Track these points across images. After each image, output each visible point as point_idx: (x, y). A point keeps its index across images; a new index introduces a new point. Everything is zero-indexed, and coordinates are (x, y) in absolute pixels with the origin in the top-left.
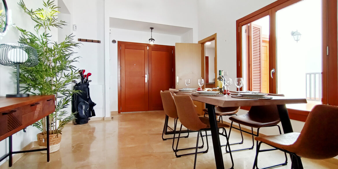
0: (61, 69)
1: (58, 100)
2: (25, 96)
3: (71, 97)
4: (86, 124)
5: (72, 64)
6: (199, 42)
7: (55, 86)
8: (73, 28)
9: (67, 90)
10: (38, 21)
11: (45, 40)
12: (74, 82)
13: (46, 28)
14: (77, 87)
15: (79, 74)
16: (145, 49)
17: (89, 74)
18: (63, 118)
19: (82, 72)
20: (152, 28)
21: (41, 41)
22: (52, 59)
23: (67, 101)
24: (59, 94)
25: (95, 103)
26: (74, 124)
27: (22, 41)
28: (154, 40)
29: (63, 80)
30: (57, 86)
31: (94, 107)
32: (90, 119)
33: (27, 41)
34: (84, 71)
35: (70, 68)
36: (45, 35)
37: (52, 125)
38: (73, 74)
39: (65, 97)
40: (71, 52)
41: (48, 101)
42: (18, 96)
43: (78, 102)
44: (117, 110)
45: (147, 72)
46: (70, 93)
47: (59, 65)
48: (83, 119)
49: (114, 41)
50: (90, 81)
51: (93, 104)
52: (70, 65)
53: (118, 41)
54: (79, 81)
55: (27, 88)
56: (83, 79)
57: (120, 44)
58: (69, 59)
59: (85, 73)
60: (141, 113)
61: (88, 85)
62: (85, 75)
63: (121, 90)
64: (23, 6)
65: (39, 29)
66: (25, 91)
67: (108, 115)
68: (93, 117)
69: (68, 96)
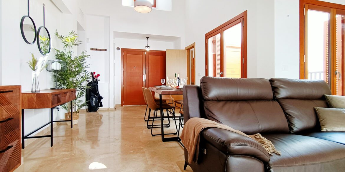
0: (79, 72)
1: (77, 92)
2: (60, 89)
3: (85, 90)
4: (96, 112)
5: (85, 69)
6: (185, 48)
7: (75, 84)
8: (87, 40)
9: (83, 86)
10: (65, 43)
11: (69, 55)
12: (87, 81)
13: (70, 47)
14: (89, 84)
15: (91, 75)
16: (143, 54)
17: (99, 75)
18: (80, 104)
19: (93, 74)
20: (148, 38)
21: (68, 56)
22: (73, 66)
23: (83, 93)
24: (78, 89)
25: (103, 97)
26: (87, 112)
27: (56, 56)
28: (150, 47)
29: (80, 80)
30: (76, 84)
31: (102, 100)
32: (99, 109)
33: (59, 56)
34: (95, 73)
35: (84, 71)
36: (70, 52)
37: (73, 108)
38: (86, 76)
39: (81, 91)
40: (85, 62)
41: (72, 92)
42: (57, 89)
43: (90, 96)
44: (120, 103)
45: (144, 73)
46: (84, 88)
47: (78, 70)
48: (94, 108)
49: (118, 49)
50: (99, 80)
51: (101, 98)
52: (84, 70)
53: (121, 48)
54: (91, 80)
55: (60, 84)
56: (93, 79)
57: (123, 50)
58: (84, 66)
59: (96, 75)
60: (139, 107)
61: (98, 83)
62: (96, 76)
63: (123, 88)
64: (57, 34)
65: (66, 48)
66: (59, 86)
67: (112, 106)
68: (101, 107)
69: (83, 90)
